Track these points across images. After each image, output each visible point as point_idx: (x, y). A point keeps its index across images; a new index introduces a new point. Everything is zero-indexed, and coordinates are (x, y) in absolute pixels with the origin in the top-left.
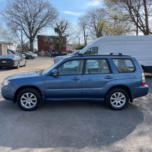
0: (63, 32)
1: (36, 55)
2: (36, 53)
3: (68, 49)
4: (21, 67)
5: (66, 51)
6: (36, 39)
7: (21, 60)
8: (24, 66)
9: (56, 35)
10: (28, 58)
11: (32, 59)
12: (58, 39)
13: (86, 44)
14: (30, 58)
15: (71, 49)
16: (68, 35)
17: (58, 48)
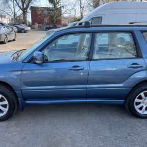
0: (58, 3)
1: (29, 28)
2: (29, 26)
3: (63, 22)
4: (8, 41)
5: (61, 24)
6: (29, 10)
7: (9, 34)
8: (14, 40)
9: (51, 6)
10: (20, 31)
11: (25, 32)
12: (52, 10)
13: (82, 17)
14: (23, 31)
15: (66, 22)
16: (63, 7)
17: (53, 21)
